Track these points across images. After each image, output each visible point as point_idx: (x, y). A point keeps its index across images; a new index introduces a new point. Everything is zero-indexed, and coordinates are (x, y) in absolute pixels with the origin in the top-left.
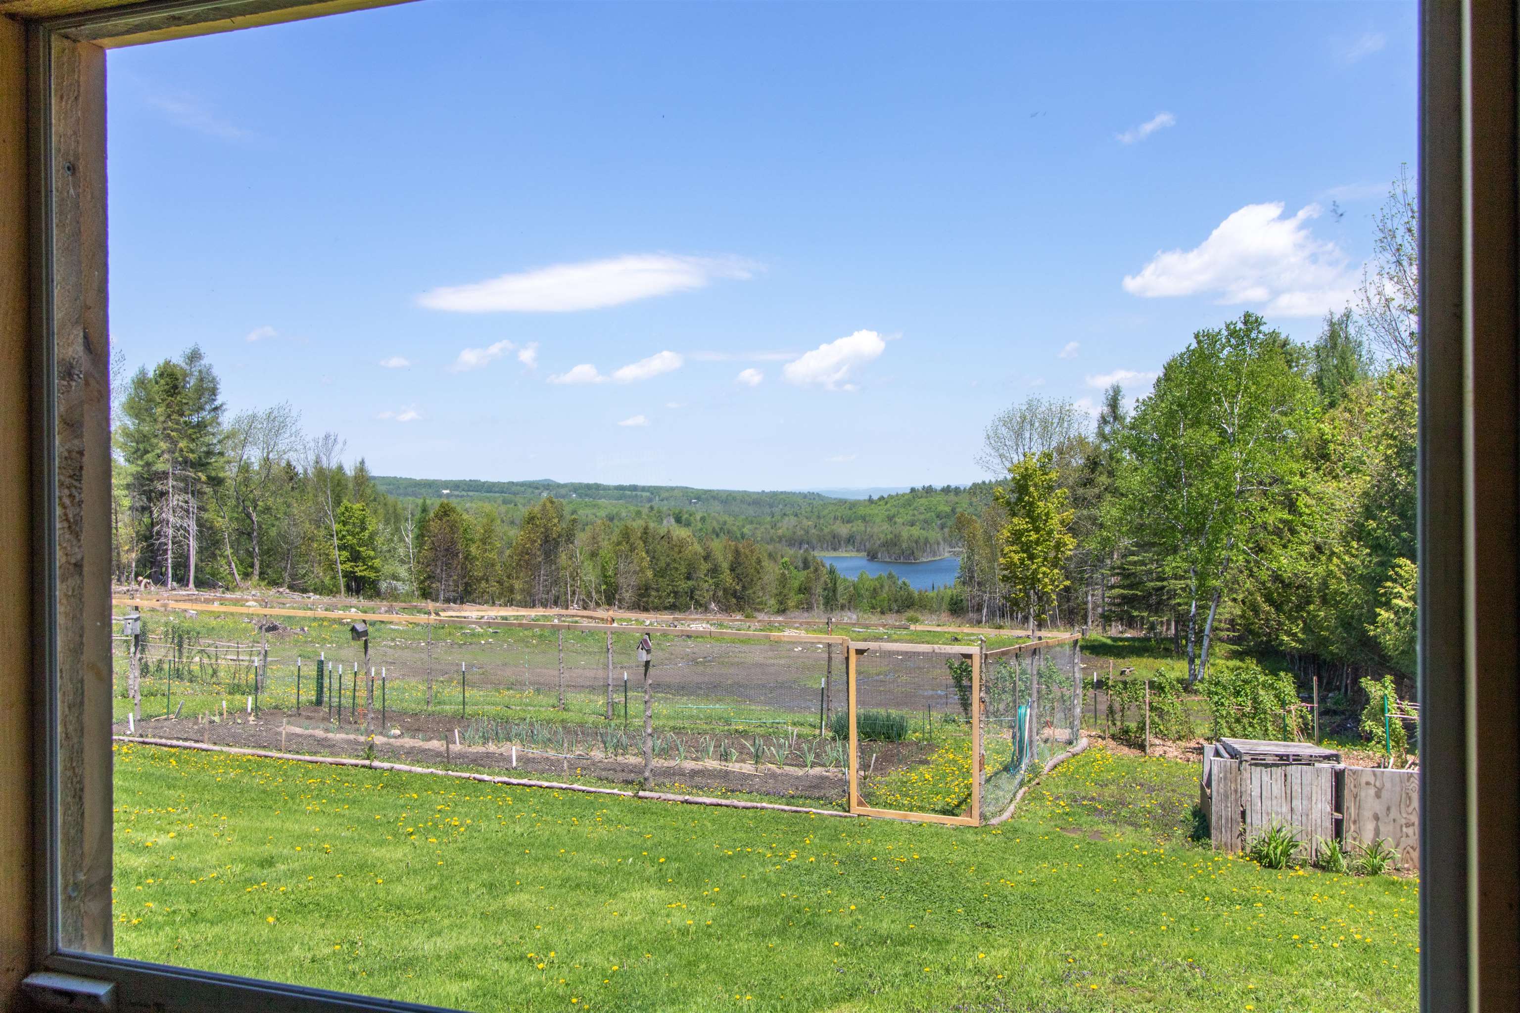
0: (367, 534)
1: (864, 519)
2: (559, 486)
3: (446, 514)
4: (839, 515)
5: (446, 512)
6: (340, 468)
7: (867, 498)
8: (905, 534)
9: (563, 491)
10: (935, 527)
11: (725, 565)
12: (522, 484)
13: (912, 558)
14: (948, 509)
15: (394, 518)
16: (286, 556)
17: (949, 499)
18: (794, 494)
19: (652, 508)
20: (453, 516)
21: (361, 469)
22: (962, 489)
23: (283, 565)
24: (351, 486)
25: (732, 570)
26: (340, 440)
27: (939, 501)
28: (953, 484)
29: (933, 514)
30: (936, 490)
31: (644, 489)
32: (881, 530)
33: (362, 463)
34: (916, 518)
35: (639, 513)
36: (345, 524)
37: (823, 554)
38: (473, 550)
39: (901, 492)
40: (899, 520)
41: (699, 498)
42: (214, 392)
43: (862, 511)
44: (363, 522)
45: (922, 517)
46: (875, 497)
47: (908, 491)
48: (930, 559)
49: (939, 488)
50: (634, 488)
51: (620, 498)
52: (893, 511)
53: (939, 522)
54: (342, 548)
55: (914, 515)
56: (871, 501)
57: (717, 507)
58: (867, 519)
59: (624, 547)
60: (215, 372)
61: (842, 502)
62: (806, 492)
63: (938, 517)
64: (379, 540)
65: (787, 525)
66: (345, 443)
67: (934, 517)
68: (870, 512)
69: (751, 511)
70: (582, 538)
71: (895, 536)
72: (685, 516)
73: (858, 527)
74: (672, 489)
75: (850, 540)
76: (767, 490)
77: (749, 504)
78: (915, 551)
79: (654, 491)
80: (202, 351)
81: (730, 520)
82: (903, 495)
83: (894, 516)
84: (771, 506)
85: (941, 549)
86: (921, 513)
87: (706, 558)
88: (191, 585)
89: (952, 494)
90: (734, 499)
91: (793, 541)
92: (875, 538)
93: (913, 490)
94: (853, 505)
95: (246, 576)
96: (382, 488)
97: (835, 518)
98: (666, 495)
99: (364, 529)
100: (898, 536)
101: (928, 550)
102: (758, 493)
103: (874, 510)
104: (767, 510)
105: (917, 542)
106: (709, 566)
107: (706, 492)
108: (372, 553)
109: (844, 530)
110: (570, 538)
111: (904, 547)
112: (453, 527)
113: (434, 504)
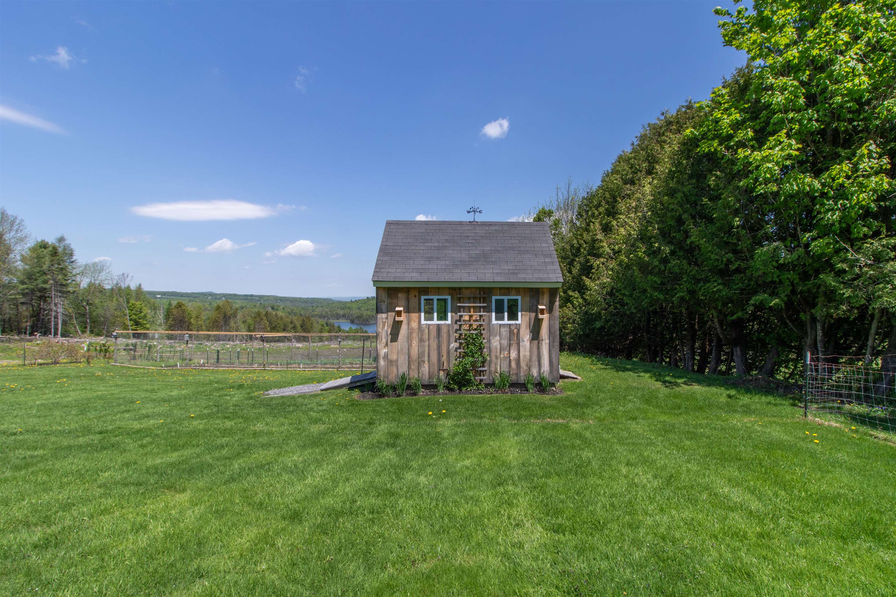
0: (142, 314)
2: (216, 294)
3: (180, 306)
5: (179, 306)
6: (129, 287)
8: (365, 314)
9: (218, 297)
11: (298, 326)
12: (198, 294)
13: (367, 322)
15: (154, 308)
16: (103, 323)
18: (321, 299)
19: (261, 304)
20: (183, 307)
21: (139, 287)
23: (103, 327)
24: (134, 295)
25: (301, 327)
26: (130, 276)
31: (256, 296)
32: (355, 312)
33: (140, 285)
34: (369, 308)
35: (255, 306)
36: (132, 310)
37: (334, 321)
38: (192, 320)
40: (362, 309)
41: (281, 300)
42: (71, 255)
43: (348, 305)
44: (141, 309)
45: (371, 307)
50: (252, 296)
51: (246, 299)
52: (360, 305)
54: (131, 320)
56: (351, 301)
57: (289, 304)
58: (350, 308)
59: (258, 319)
60: (72, 246)
61: (340, 302)
62: (326, 298)
64: (149, 317)
65: (318, 311)
66: (132, 277)
68: (351, 306)
69: (303, 305)
70: (239, 315)
72: (276, 307)
73: (347, 311)
74: (269, 296)
75: (344, 316)
76: (310, 297)
77: (303, 303)
78: (369, 319)
79: (261, 297)
80: (65, 237)
81: (295, 308)
82: (364, 300)
83: (360, 307)
84: (312, 303)
87: (291, 323)
88: (59, 336)
90: (296, 300)
91: (321, 316)
92: (353, 315)
93: (368, 298)
94: (346, 303)
95: (83, 332)
96: (148, 296)
97: (338, 308)
98: (266, 299)
99: (141, 312)
100: (362, 315)
102: (306, 298)
103: (354, 305)
104: (310, 305)
105: (369, 316)
106: (292, 325)
107: (284, 297)
108: (145, 322)
109: (341, 312)
110: (235, 315)
111: (364, 318)
112: (184, 311)
113: (174, 303)
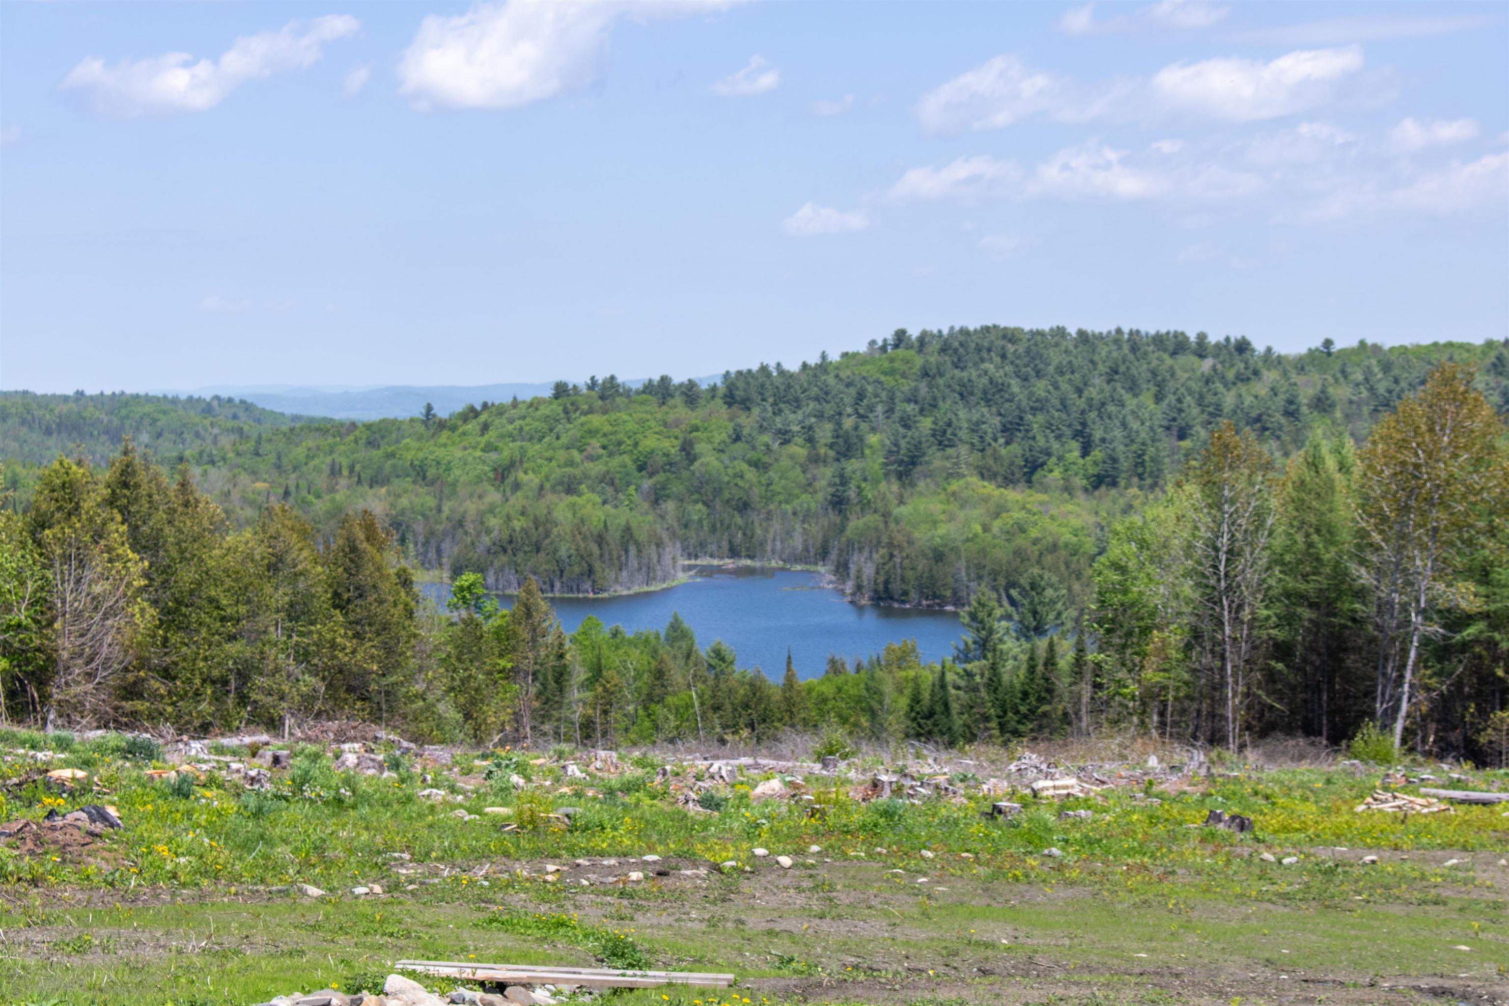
1: (420, 473)
4: (345, 462)
7: (418, 412)
8: (559, 517)
10: (636, 498)
13: (587, 585)
14: (671, 446)
17: (671, 417)
18: (175, 401)
22: (704, 387)
27: (642, 422)
28: (678, 378)
29: (626, 459)
30: (628, 393)
32: (483, 505)
34: (577, 472)
39: (526, 396)
43: (410, 450)
45: (596, 469)
46: (442, 412)
47: (548, 393)
48: (636, 589)
49: (640, 386)
52: (508, 448)
53: (647, 484)
55: (571, 463)
56: (432, 420)
58: (431, 473)
62: (208, 396)
63: (641, 469)
67: (632, 467)
68: (440, 453)
71: (537, 523)
73: (411, 495)
77: (48, 432)
78: (597, 565)
82: (534, 404)
83: (512, 465)
85: (667, 559)
86: (591, 458)
89: (678, 400)
92: (470, 527)
93: (561, 390)
97: (335, 471)
101: (634, 563)
102: (66, 399)
103: (448, 447)
105: (600, 540)
111: (563, 553)
